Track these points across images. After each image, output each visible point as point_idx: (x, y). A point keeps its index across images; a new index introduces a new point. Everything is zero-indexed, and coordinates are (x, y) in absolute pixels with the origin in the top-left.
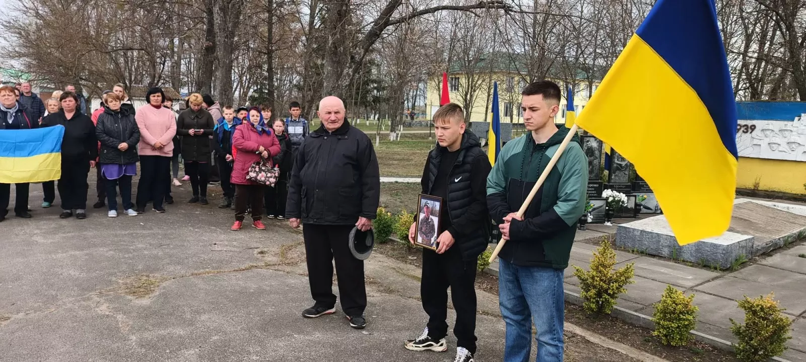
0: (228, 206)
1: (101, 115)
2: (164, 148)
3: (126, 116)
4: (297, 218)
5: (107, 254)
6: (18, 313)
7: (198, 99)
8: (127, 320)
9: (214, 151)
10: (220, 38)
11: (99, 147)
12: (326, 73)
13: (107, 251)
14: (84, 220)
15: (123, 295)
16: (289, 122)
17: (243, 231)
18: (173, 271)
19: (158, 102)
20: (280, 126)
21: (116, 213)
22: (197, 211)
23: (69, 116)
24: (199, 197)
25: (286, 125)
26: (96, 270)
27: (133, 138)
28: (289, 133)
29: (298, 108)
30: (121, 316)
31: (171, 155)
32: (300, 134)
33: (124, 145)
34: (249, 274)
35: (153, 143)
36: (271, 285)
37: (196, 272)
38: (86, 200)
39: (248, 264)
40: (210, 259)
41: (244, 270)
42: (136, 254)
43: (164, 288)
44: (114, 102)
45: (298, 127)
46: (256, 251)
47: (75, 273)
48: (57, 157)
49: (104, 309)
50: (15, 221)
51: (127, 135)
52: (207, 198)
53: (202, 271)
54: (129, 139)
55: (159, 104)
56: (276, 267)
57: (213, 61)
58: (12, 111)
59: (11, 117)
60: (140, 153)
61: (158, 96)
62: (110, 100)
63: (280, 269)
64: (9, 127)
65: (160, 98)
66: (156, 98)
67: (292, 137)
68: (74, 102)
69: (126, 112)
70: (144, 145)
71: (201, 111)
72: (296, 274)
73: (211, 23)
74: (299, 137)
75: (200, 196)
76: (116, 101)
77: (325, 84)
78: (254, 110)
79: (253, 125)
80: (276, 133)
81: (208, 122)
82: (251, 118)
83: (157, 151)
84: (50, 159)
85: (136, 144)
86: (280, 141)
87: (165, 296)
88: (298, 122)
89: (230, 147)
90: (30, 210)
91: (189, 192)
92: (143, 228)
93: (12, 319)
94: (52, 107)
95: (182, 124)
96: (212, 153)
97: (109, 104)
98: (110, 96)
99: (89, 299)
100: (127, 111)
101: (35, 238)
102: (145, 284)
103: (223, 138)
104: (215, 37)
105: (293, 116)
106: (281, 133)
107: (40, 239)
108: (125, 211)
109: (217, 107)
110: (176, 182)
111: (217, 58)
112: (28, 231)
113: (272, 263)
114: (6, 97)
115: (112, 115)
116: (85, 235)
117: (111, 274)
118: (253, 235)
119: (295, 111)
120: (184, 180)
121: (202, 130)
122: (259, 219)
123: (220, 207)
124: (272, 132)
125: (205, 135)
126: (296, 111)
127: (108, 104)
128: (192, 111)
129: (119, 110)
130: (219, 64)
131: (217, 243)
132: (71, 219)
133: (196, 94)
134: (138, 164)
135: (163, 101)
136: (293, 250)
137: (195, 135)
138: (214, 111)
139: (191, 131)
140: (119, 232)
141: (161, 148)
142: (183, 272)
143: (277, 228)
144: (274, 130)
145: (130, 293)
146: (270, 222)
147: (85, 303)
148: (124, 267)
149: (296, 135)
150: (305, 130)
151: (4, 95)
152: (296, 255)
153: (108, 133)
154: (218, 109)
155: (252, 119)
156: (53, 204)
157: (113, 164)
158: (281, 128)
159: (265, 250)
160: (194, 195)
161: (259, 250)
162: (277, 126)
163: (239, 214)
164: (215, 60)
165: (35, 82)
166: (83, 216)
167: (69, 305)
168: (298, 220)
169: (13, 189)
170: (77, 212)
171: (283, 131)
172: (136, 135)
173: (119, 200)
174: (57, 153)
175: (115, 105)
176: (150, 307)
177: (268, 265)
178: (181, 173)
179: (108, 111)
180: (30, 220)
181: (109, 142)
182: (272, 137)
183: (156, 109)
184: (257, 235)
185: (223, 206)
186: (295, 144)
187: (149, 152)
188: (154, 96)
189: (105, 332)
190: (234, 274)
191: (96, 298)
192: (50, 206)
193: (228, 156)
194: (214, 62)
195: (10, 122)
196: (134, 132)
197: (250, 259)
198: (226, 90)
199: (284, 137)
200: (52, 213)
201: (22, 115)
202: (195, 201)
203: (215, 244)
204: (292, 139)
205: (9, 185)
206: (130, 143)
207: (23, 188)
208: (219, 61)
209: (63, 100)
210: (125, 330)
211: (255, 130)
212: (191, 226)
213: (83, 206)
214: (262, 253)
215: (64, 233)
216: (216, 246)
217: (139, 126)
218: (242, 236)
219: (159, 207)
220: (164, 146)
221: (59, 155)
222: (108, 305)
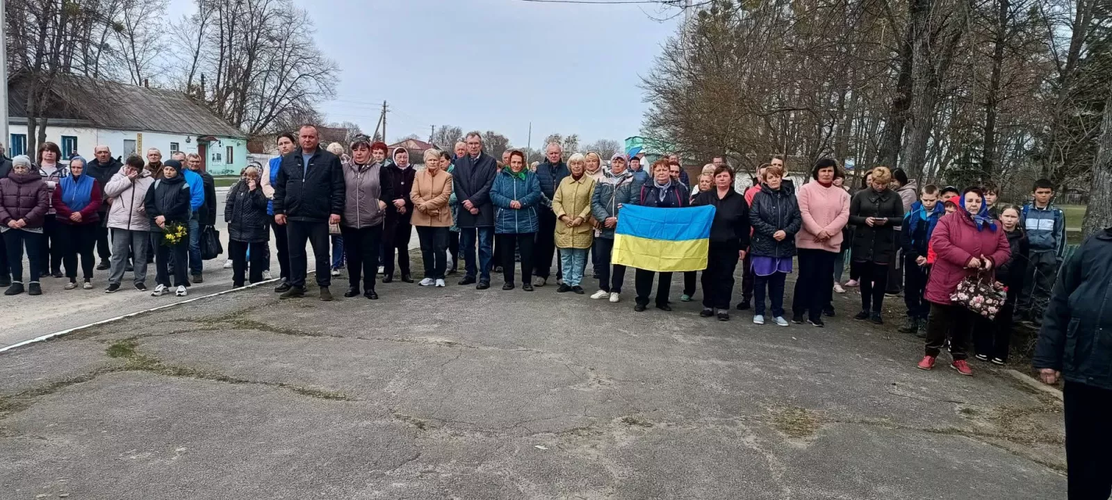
0: (913, 331)
1: (757, 194)
2: (829, 239)
3: (787, 197)
4: (1055, 369)
5: (753, 371)
6: (660, 422)
7: (884, 175)
8: (780, 464)
9: (901, 248)
10: (919, 87)
11: (751, 233)
12: (1105, 132)
13: (753, 367)
14: (725, 322)
15: (772, 429)
16: (1029, 212)
17: (936, 372)
18: (836, 411)
19: (828, 179)
20: (1012, 217)
21: (763, 320)
22: (868, 332)
23: (721, 195)
24: (871, 312)
25: (1023, 216)
26: (742, 389)
27: (792, 224)
28: (1027, 228)
29: (1049, 190)
30: (771, 456)
31: (838, 250)
32: (1047, 232)
33: (780, 234)
34: (949, 440)
35: (817, 232)
36: (986, 467)
37: (867, 419)
38: (730, 299)
39: (945, 425)
40: (887, 405)
41: (939, 432)
42: (787, 377)
43: (825, 432)
44: (774, 178)
45: (1044, 220)
46: (958, 407)
47: (717, 387)
48: (705, 243)
49: (750, 440)
50: (656, 313)
51: (786, 221)
52: (883, 315)
53: (877, 419)
54: (787, 226)
55: (829, 181)
56: (994, 440)
57: (904, 121)
58: (665, 188)
59: (663, 194)
60: (798, 245)
61: (829, 171)
62: (769, 175)
63: (1000, 444)
64: (660, 205)
65: (832, 174)
66: (826, 173)
67: (1033, 235)
68: (729, 177)
69: (787, 192)
70: (805, 235)
71: (886, 192)
72: (1030, 459)
73: (907, 67)
74: (1045, 236)
75: (871, 310)
76: (776, 177)
77: (1101, 150)
78: (974, 191)
79: (968, 215)
80: (1004, 228)
81: (896, 208)
82: (966, 203)
83: (820, 244)
84: (697, 246)
85: (796, 232)
86: (1010, 240)
87: (826, 442)
88: (1047, 211)
89: (926, 245)
90: (669, 303)
91: (857, 303)
92: (796, 344)
93: (654, 427)
94: (704, 183)
95: (857, 208)
96: (899, 251)
97: (768, 180)
98: (769, 170)
99: (733, 424)
100: (788, 188)
101: (675, 336)
102: (800, 421)
103: (916, 231)
104: (911, 86)
105: (1037, 202)
106: (1014, 228)
107: (680, 338)
108: (773, 319)
109: (914, 187)
110: (838, 288)
111: (911, 116)
112: (667, 326)
113: (985, 432)
114: (661, 172)
115: (769, 194)
116: (727, 342)
117: (757, 398)
118: (952, 381)
119: (1042, 194)
120: (847, 286)
121: (885, 218)
122: (963, 358)
123: (900, 331)
124: (999, 228)
125: (890, 224)
126: (1044, 195)
127: (766, 181)
128: (874, 192)
129: (779, 189)
130: (913, 124)
131: (897, 383)
132: (711, 319)
133: (882, 168)
134: (795, 258)
135: (835, 178)
136: (1022, 417)
137: (876, 226)
138: (907, 194)
139: (870, 220)
140: (767, 345)
141: (826, 240)
142: (850, 415)
143: (991, 377)
144: (1001, 221)
145: (781, 428)
146: (981, 365)
147: (730, 429)
148: (774, 392)
149: (1039, 232)
150: (1058, 226)
151: (660, 170)
152: (1028, 428)
153: (764, 217)
154: (914, 189)
155: (968, 205)
156: (692, 298)
157: (765, 256)
158: (1014, 220)
159: (974, 408)
160: (863, 308)
161: (963, 407)
162: (1008, 216)
163: (931, 345)
164: (908, 118)
165: (682, 154)
166: (726, 318)
167: (712, 426)
168: (1058, 374)
169: (657, 277)
170: (719, 312)
171: (1017, 226)
172: (796, 221)
173: (768, 303)
174: (705, 240)
175: (774, 183)
176: (807, 454)
177: (978, 433)
178: (846, 275)
179: (766, 190)
180: (670, 314)
181: (764, 228)
182: (998, 235)
183: (825, 188)
184: (958, 381)
185: (906, 330)
186: (1036, 246)
187: (810, 245)
188: (825, 171)
189: (754, 472)
190: (924, 434)
191: (742, 425)
192: (690, 300)
193: (920, 258)
194: (907, 121)
195: (662, 200)
196: (794, 217)
197: (950, 417)
198: (919, 161)
199: (1019, 234)
200: (692, 310)
201: (674, 191)
202: (863, 316)
203: (895, 384)
204: (1031, 238)
205: (654, 272)
206: (789, 231)
207: (666, 277)
208: (914, 121)
209: (718, 175)
210: (777, 477)
211: (971, 223)
212: (858, 352)
213: (726, 307)
214: (967, 411)
215: (704, 335)
216: (896, 387)
217: (801, 210)
218: (934, 378)
219: (815, 319)
220: (831, 237)
221: (707, 242)
222: (755, 438)
